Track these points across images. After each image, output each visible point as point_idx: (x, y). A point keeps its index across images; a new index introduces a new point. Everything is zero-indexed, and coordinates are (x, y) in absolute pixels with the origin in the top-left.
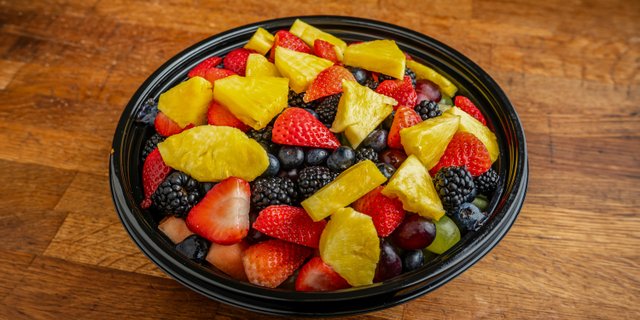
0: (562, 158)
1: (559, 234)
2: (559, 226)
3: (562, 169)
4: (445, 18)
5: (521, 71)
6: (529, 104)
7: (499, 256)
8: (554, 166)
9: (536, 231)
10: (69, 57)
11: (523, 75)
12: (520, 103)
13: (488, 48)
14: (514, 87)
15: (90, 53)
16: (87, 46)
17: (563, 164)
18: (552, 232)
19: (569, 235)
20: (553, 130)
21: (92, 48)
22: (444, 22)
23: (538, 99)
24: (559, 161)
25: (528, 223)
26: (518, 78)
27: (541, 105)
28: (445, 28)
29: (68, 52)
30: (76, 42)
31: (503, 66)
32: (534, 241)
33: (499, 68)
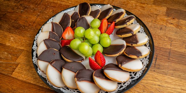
0: (173, 58)
1: (166, 85)
2: (166, 82)
3: (172, 62)
4: (144, 4)
5: (165, 25)
6: (165, 37)
7: (145, 90)
8: (169, 61)
9: (158, 83)
10: (26, 11)
11: (166, 26)
12: (163, 37)
13: (156, 16)
14: (162, 31)
15: (32, 10)
16: (32, 8)
17: (173, 60)
18: (164, 84)
19: (169, 86)
20: (172, 48)
21: (33, 8)
22: (143, 5)
23: (169, 36)
24: (171, 59)
25: (156, 80)
26: (164, 28)
27: (169, 38)
28: (143, 7)
29: (26, 9)
30: (29, 6)
31: (159, 23)
32: (157, 87)
33: (158, 23)
